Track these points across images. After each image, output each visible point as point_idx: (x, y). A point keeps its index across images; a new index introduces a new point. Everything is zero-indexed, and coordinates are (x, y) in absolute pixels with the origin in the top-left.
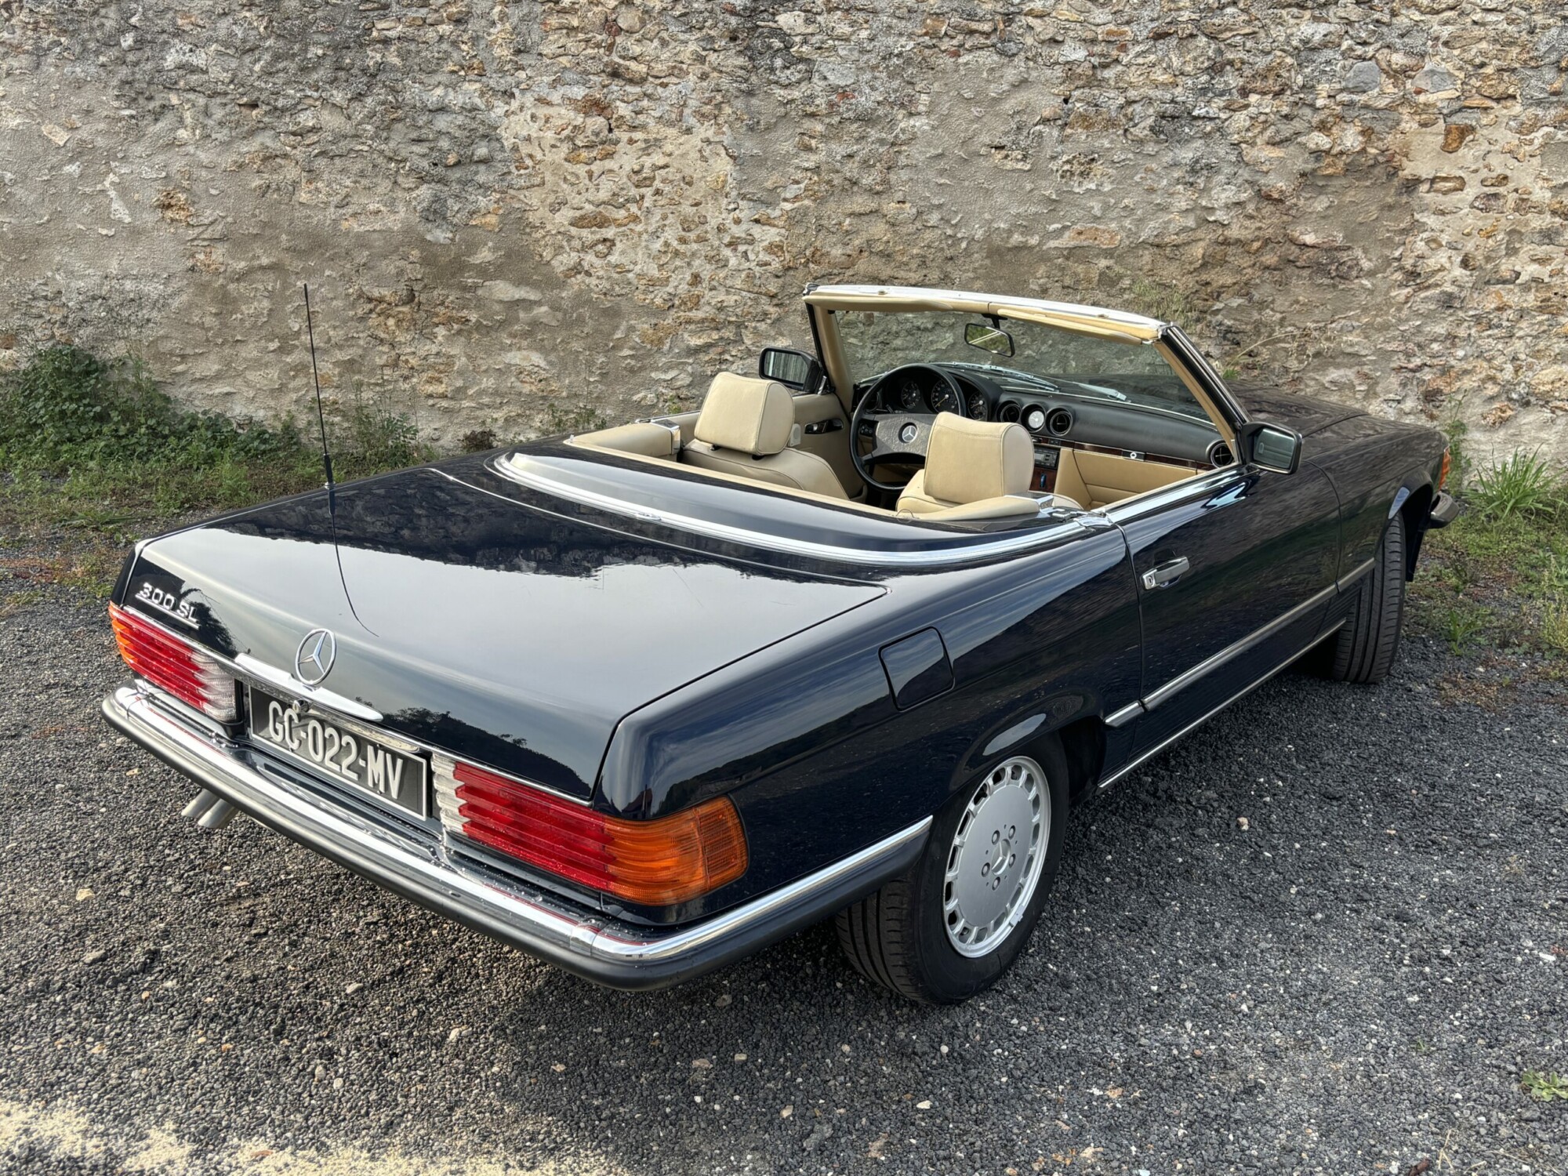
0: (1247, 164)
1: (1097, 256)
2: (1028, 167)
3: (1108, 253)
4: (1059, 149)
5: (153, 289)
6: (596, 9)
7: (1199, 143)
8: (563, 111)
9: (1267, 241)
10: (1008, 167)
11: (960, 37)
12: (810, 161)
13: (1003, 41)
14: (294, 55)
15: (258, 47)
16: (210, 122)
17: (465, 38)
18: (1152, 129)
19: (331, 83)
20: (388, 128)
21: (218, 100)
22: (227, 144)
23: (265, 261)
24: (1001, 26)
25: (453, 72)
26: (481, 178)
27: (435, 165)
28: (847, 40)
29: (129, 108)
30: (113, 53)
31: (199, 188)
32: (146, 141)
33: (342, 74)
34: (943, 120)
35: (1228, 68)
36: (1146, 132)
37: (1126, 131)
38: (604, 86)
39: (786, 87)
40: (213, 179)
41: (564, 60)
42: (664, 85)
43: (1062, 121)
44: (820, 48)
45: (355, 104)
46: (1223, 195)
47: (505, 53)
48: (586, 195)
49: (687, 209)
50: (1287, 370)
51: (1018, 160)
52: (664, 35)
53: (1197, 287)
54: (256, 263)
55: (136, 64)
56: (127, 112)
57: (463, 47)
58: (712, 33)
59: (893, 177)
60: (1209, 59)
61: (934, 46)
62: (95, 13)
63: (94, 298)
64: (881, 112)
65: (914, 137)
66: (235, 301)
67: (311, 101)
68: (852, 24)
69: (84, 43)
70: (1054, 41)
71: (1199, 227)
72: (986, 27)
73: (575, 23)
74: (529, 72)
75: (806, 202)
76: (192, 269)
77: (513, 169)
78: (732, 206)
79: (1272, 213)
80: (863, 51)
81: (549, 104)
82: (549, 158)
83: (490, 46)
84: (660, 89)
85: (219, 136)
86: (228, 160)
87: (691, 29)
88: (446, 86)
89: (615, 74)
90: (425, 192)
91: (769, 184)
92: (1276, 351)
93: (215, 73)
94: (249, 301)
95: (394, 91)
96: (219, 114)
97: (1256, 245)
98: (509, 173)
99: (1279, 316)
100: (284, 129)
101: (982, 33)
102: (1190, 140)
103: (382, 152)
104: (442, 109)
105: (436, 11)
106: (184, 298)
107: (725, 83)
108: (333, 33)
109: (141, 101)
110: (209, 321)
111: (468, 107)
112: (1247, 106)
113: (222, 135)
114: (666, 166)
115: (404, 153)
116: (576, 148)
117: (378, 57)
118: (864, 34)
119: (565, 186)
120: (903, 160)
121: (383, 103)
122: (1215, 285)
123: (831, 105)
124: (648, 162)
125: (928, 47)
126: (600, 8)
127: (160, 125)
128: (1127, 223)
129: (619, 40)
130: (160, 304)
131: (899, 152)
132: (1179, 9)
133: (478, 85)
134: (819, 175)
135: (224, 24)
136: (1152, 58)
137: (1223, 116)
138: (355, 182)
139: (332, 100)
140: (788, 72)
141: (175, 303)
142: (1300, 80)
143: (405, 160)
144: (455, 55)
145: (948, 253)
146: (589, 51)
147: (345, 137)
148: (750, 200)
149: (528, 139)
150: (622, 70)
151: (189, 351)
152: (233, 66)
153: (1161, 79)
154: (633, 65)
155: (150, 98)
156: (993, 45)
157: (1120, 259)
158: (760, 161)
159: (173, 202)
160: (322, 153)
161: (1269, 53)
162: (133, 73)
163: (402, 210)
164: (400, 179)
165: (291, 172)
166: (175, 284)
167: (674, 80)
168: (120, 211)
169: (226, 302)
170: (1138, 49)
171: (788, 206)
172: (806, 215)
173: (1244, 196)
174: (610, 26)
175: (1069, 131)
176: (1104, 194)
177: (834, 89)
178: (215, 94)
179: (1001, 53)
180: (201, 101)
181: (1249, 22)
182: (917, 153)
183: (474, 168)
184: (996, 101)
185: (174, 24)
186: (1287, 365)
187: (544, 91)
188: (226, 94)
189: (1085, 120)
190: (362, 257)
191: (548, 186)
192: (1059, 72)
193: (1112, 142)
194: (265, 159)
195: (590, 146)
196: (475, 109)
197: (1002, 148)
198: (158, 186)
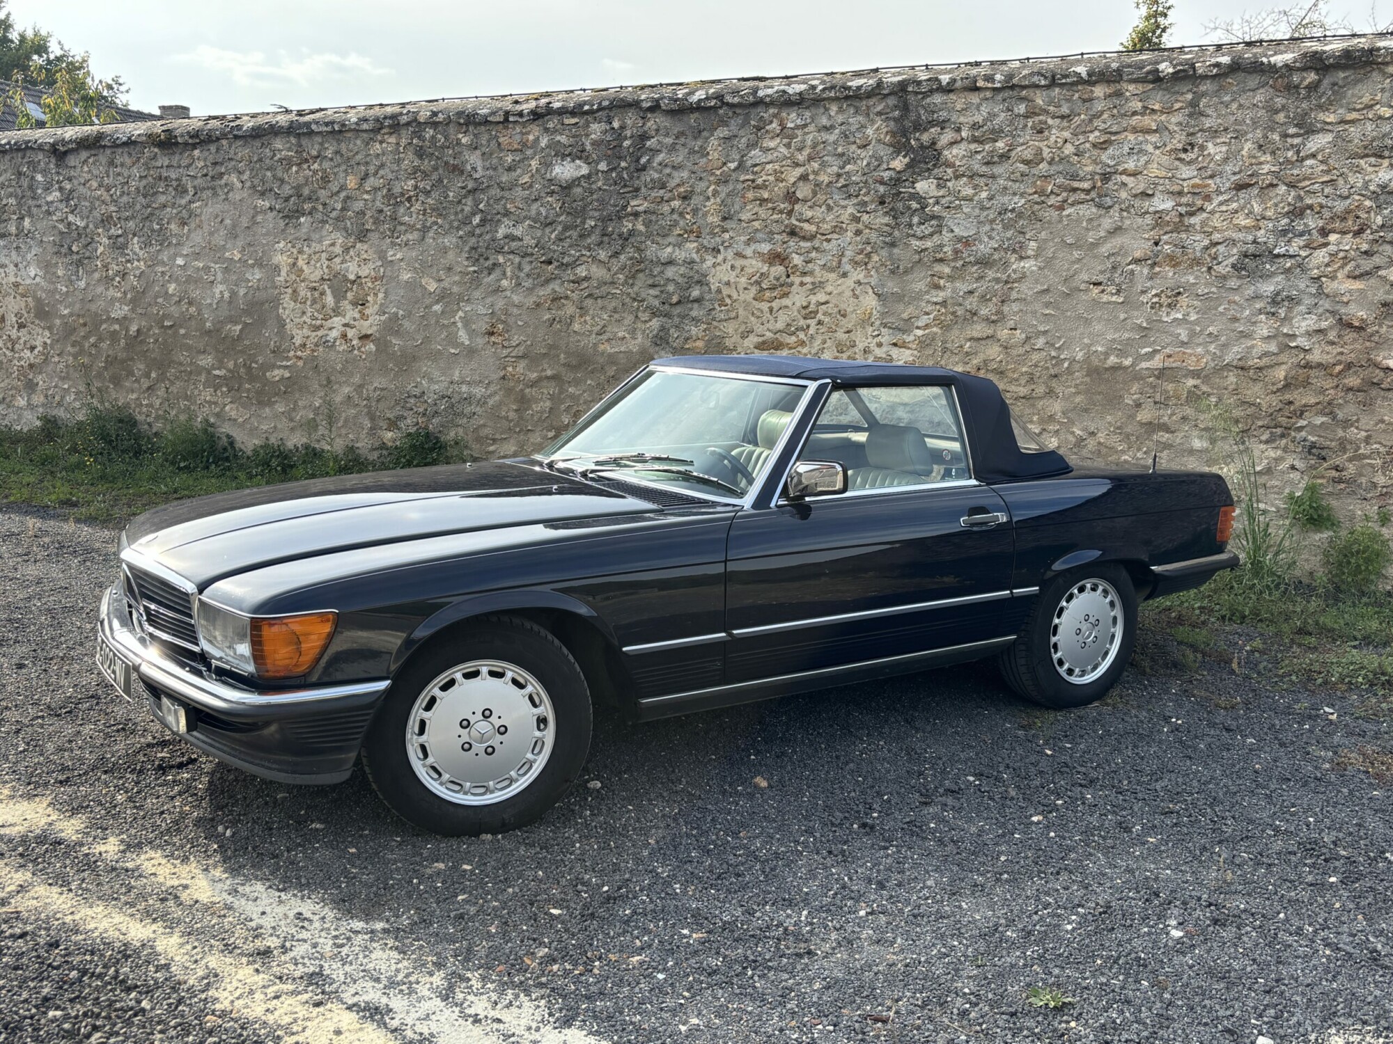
0: (1328, 296)
1: (1185, 376)
2: (1121, 300)
3: (1195, 374)
4: (1148, 284)
5: (478, 391)
6: (781, 185)
7: (1280, 278)
8: (754, 262)
9: (1349, 366)
10: (1104, 300)
11: (1064, 194)
12: (939, 296)
13: (1100, 196)
14: (577, 226)
15: (554, 221)
16: (522, 275)
17: (688, 210)
18: (1233, 266)
19: (599, 245)
20: (634, 277)
21: (528, 259)
22: (531, 290)
23: (549, 373)
24: (1099, 184)
25: (680, 235)
26: (694, 313)
27: (664, 303)
28: (971, 200)
29: (473, 265)
30: (468, 228)
31: (511, 320)
32: (482, 289)
33: (606, 239)
34: (1049, 263)
35: (1308, 211)
36: (1228, 269)
37: (1210, 268)
38: (784, 243)
39: (921, 238)
40: (520, 315)
41: (756, 224)
42: (829, 241)
43: (1152, 261)
44: (949, 207)
45: (614, 260)
46: (1303, 323)
47: (716, 220)
48: (767, 325)
49: (841, 335)
50: (1375, 485)
51: (1113, 294)
52: (830, 202)
53: (1280, 405)
54: (544, 374)
55: (480, 236)
56: (472, 269)
57: (688, 217)
58: (866, 199)
59: (1006, 309)
60: (1289, 204)
61: (1043, 202)
62: (459, 202)
63: (443, 397)
64: (996, 257)
65: (1024, 276)
66: (529, 401)
67: (585, 259)
68: (975, 187)
69: (451, 223)
70: (1145, 195)
71: (1281, 351)
72: (1086, 185)
73: (766, 195)
74: (731, 233)
75: (935, 329)
76: (503, 378)
77: (717, 307)
78: (876, 333)
79: (1354, 340)
80: (983, 208)
81: (744, 257)
82: (742, 298)
83: (705, 215)
84: (825, 244)
85: (526, 284)
86: (530, 301)
87: (850, 196)
88: (674, 246)
89: (793, 233)
90: (655, 323)
91: (905, 316)
92: (1363, 466)
93: (529, 241)
94: (537, 401)
95: (639, 250)
96: (527, 268)
97: (1338, 368)
98: (714, 309)
99: (1364, 434)
100: (567, 278)
101: (1083, 190)
102: (1272, 274)
103: (629, 294)
104: (670, 262)
105: (671, 191)
106: (497, 398)
107: (873, 236)
108: (603, 210)
109: (482, 260)
110: (512, 415)
111: (688, 260)
112: (1326, 245)
113: (528, 283)
114: (827, 302)
115: (643, 295)
116: (762, 290)
117: (630, 226)
118: (984, 195)
119: (753, 319)
120: (1014, 295)
121: (631, 259)
122: (1297, 404)
123: (956, 252)
124: (813, 299)
125: (1037, 203)
126: (784, 184)
127: (492, 276)
128: (1212, 348)
129: (796, 207)
130: (482, 402)
131: (1011, 289)
132: (1261, 163)
133: (695, 244)
134: (946, 307)
135: (535, 206)
136: (1235, 205)
137: (1303, 254)
138: (610, 316)
139: (598, 257)
140: (923, 227)
141: (491, 402)
142: (1379, 220)
143: (643, 300)
144: (682, 223)
145: (1052, 372)
146: (775, 216)
147: (605, 284)
148: (890, 328)
149: (728, 283)
150: (797, 230)
151: (498, 436)
152: (539, 235)
153: (1243, 223)
154: (806, 226)
155: (487, 259)
156: (1093, 200)
157: (1206, 379)
158: (899, 298)
159: (495, 330)
160: (590, 295)
161: (1347, 197)
162: (478, 242)
163: (640, 336)
164: (640, 314)
165: (570, 309)
166: (492, 388)
167: (836, 236)
168: (463, 337)
169: (523, 402)
170: (1221, 198)
171: (919, 333)
172: (933, 339)
173: (1324, 325)
174: (791, 197)
175: (1157, 269)
176: (1191, 323)
177: (959, 239)
178: (526, 255)
179: (1099, 206)
180: (517, 260)
181: (1328, 172)
182: (1026, 289)
183: (690, 305)
184: (1095, 245)
185: (505, 208)
186: (1375, 480)
187: (740, 247)
188: (532, 254)
189: (1172, 260)
190: (611, 371)
191: (740, 318)
192: (1149, 220)
193: (1196, 278)
194: (554, 300)
195: (773, 288)
196: (693, 262)
197: (1100, 284)
198: (487, 319)
